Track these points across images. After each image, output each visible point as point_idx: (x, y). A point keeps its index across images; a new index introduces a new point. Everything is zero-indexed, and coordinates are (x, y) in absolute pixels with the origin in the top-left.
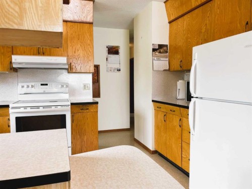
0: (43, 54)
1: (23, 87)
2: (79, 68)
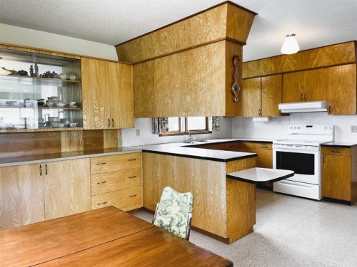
1: (292, 128)
2: (338, 111)
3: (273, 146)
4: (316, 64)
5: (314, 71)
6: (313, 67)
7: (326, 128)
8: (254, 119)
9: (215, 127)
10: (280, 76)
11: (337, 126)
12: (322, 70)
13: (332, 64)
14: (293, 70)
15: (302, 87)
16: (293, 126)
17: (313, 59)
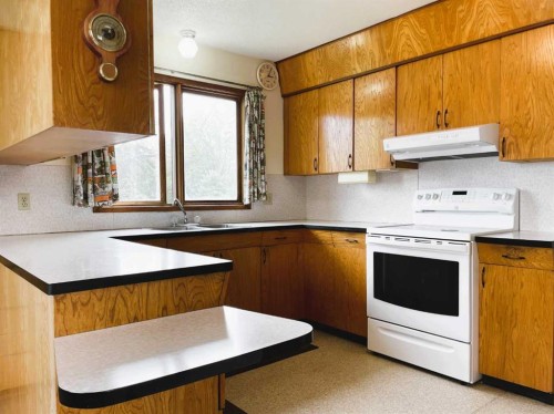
0: (446, 125)
1: (420, 197)
2: (525, 150)
3: (368, 239)
4: (471, 31)
5: (466, 52)
6: (464, 41)
7: (498, 196)
8: (342, 179)
9: (257, 195)
10: (392, 71)
11: (526, 192)
12: (485, 46)
13: (512, 27)
14: (419, 54)
15: (440, 96)
16: (423, 193)
17: (463, 21)
